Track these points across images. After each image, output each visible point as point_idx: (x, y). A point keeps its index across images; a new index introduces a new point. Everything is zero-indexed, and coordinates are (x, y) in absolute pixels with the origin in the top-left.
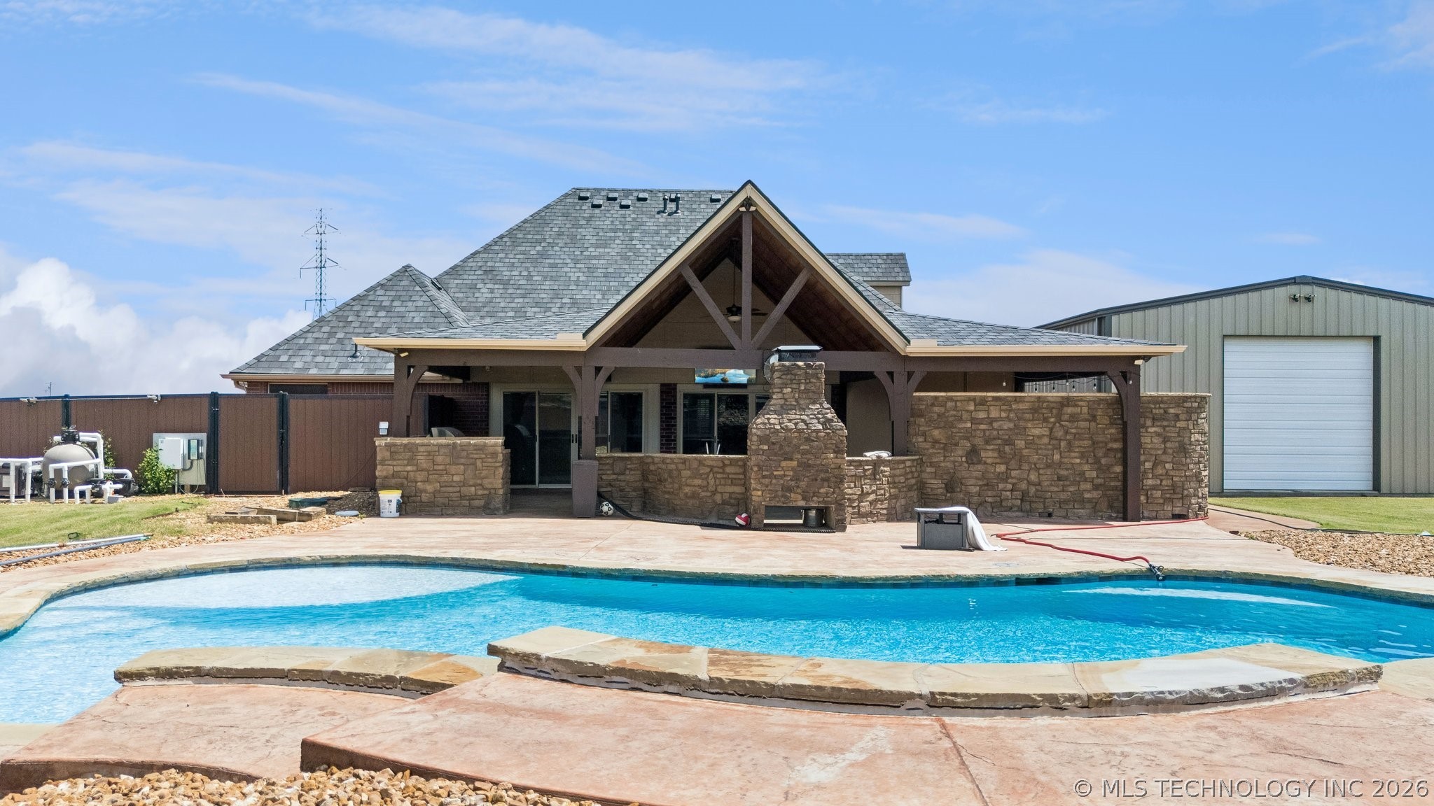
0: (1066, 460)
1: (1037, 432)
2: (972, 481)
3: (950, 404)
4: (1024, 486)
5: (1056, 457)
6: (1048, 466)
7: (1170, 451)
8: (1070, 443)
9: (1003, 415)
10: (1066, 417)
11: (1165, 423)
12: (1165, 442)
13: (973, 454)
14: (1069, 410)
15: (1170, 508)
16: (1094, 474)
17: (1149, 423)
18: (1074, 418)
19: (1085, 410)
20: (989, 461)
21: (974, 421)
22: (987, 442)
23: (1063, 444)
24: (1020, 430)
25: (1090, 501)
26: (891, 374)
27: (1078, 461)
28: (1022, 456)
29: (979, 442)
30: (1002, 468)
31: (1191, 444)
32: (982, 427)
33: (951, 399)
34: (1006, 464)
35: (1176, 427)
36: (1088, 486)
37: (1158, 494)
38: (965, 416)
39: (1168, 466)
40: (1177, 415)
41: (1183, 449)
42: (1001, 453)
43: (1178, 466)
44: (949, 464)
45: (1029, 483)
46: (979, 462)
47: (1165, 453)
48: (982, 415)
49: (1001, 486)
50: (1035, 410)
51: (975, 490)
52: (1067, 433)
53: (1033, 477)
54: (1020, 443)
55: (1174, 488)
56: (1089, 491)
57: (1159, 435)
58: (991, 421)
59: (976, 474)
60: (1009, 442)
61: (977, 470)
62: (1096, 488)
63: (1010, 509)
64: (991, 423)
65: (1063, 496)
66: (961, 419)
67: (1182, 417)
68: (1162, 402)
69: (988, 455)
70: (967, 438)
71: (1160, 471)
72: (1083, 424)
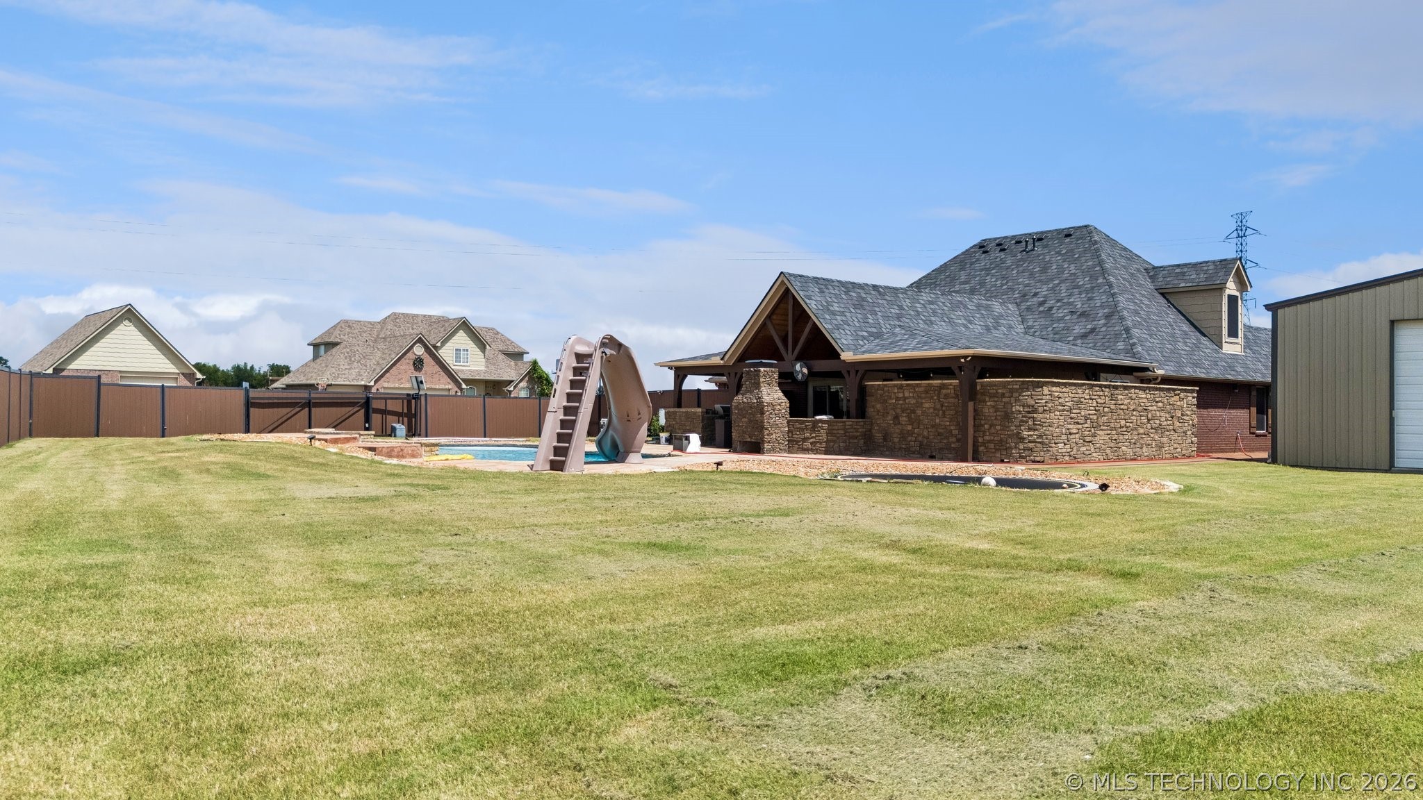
0: (942, 423)
1: (927, 405)
2: (895, 435)
3: (886, 389)
4: (920, 439)
5: (937, 421)
6: (933, 426)
7: (999, 418)
8: (944, 412)
9: (911, 395)
10: (942, 396)
11: (996, 399)
12: (996, 412)
13: (896, 417)
14: (944, 391)
15: (998, 455)
16: (957, 432)
17: (987, 399)
18: (947, 396)
19: (953, 391)
20: (903, 423)
21: (897, 399)
22: (903, 412)
23: (941, 412)
24: (919, 405)
25: (954, 449)
26: (849, 372)
27: (948, 423)
28: (920, 420)
29: (899, 411)
30: (910, 428)
31: (1012, 413)
32: (901, 402)
33: (885, 385)
34: (912, 425)
35: (1001, 401)
36: (954, 439)
37: (992, 446)
38: (893, 396)
39: (998, 428)
40: (1004, 394)
41: (1007, 416)
42: (909, 417)
43: (1004, 428)
44: (885, 425)
45: (924, 437)
46: (899, 423)
47: (996, 419)
48: (901, 395)
49: (910, 438)
50: (926, 392)
51: (897, 440)
52: (942, 406)
53: (925, 433)
54: (919, 412)
55: (1001, 440)
56: (954, 443)
57: (993, 407)
58: (905, 398)
59: (897, 431)
60: (913, 412)
61: (897, 429)
62: (958, 440)
63: (914, 453)
64: (905, 400)
65: (941, 445)
66: (890, 398)
67: (1007, 395)
68: (995, 386)
69: (903, 419)
70: (893, 409)
71: (993, 430)
72: (952, 400)
